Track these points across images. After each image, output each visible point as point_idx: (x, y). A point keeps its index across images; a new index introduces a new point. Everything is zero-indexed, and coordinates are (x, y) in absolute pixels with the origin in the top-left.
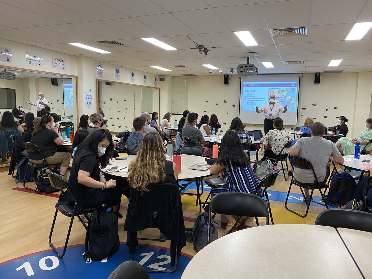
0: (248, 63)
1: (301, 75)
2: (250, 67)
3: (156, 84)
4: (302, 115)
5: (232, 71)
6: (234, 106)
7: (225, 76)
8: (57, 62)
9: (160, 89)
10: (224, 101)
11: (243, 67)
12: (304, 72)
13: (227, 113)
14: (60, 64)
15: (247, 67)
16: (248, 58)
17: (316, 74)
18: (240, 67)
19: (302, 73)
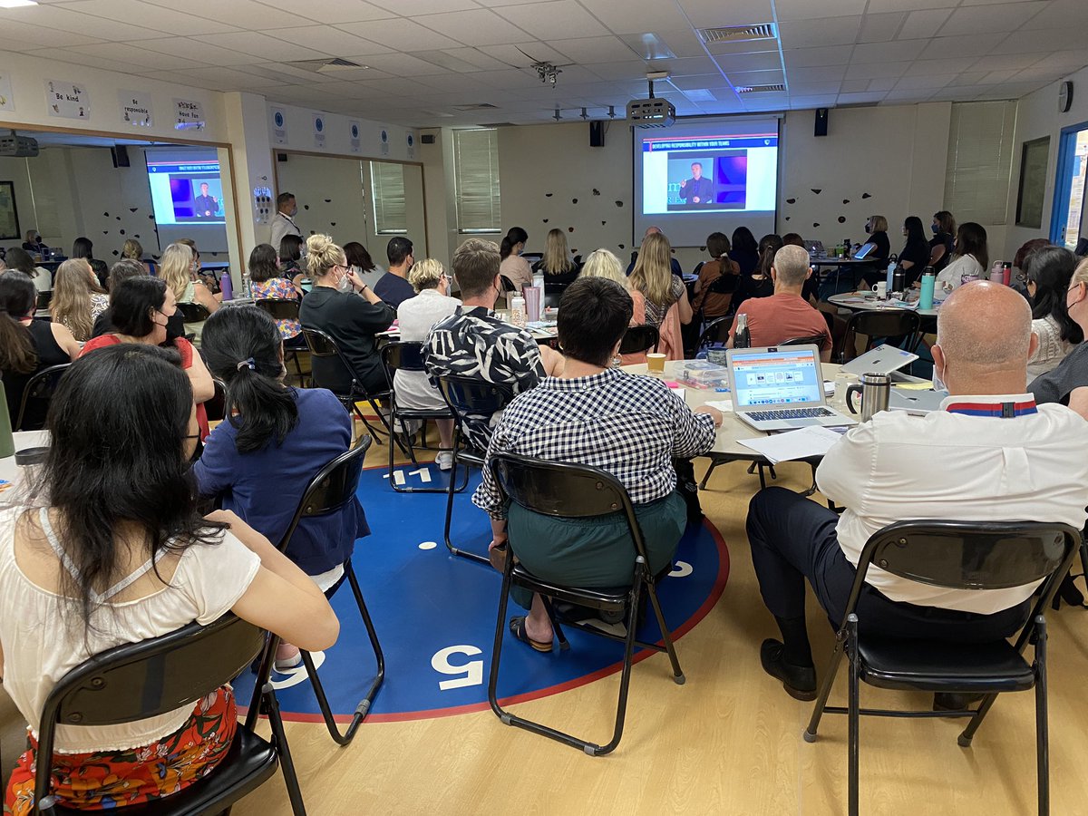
0: (651, 95)
1: (782, 116)
2: (656, 105)
3: (411, 152)
4: (788, 219)
5: (612, 113)
6: (619, 204)
7: (592, 124)
8: (184, 111)
9: (422, 167)
10: (595, 190)
11: (638, 106)
12: (788, 108)
13: (604, 223)
14: (190, 115)
15: (648, 105)
16: (651, 84)
17: (818, 111)
18: (634, 107)
19: (785, 111)
